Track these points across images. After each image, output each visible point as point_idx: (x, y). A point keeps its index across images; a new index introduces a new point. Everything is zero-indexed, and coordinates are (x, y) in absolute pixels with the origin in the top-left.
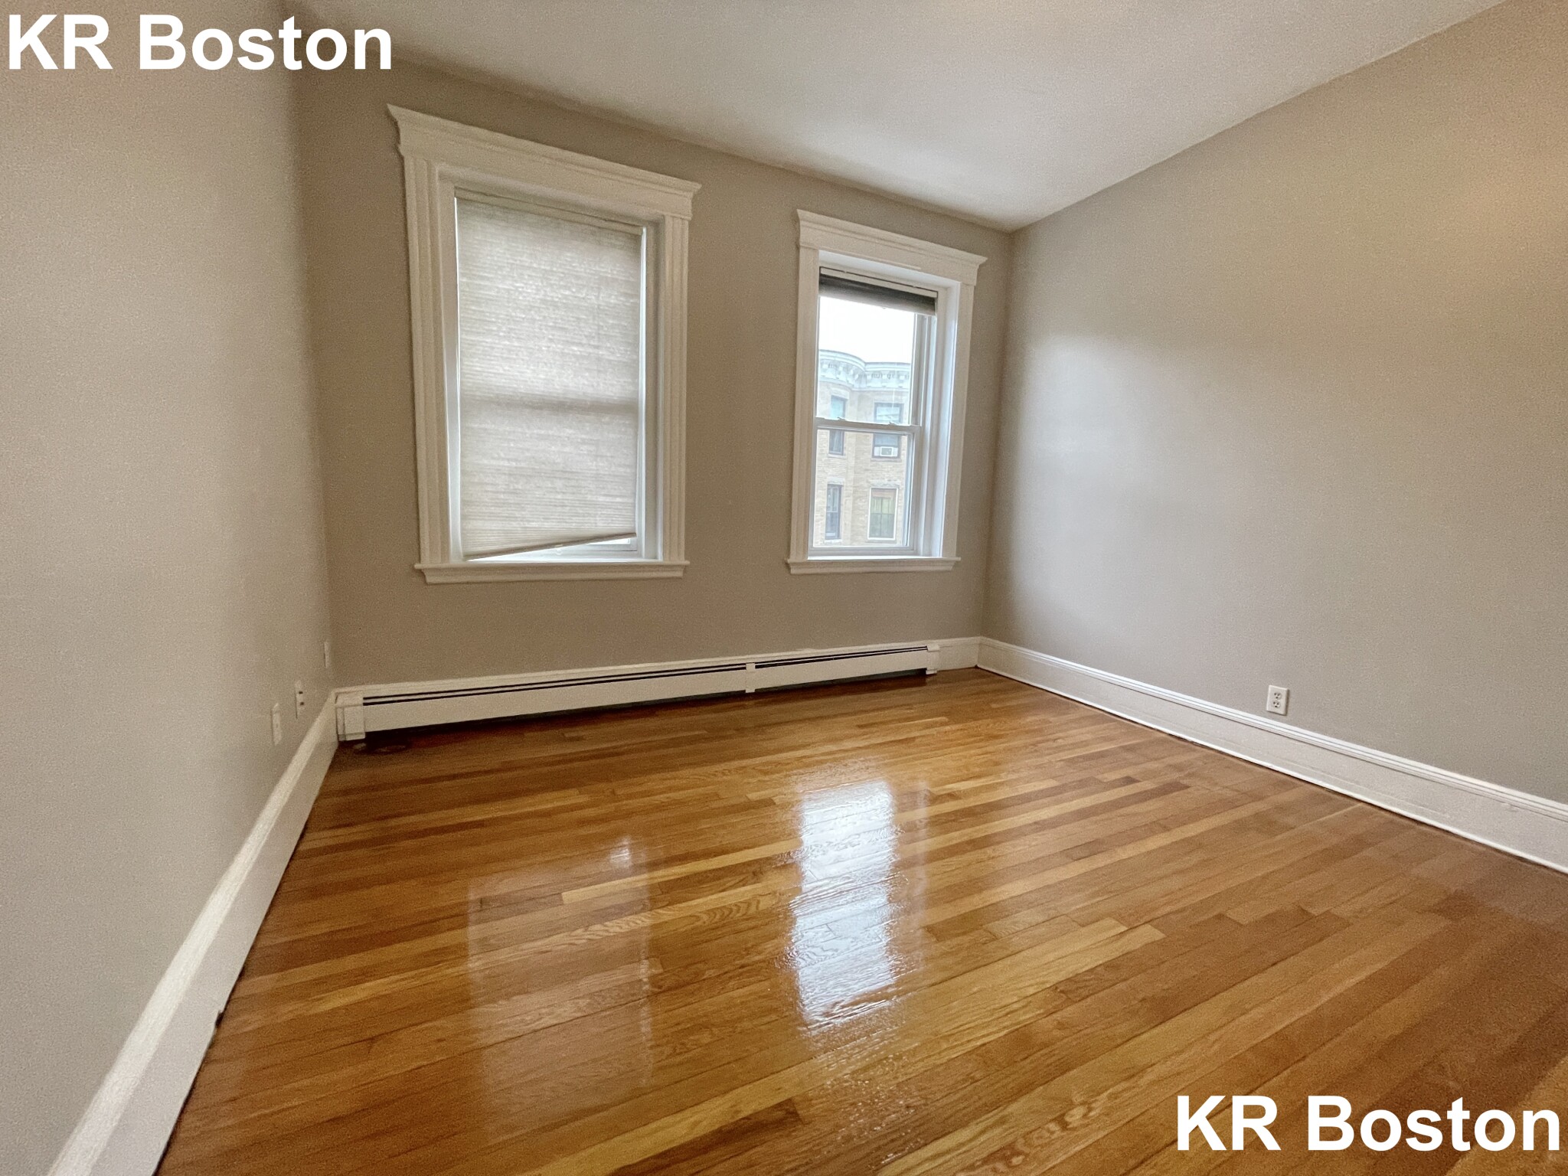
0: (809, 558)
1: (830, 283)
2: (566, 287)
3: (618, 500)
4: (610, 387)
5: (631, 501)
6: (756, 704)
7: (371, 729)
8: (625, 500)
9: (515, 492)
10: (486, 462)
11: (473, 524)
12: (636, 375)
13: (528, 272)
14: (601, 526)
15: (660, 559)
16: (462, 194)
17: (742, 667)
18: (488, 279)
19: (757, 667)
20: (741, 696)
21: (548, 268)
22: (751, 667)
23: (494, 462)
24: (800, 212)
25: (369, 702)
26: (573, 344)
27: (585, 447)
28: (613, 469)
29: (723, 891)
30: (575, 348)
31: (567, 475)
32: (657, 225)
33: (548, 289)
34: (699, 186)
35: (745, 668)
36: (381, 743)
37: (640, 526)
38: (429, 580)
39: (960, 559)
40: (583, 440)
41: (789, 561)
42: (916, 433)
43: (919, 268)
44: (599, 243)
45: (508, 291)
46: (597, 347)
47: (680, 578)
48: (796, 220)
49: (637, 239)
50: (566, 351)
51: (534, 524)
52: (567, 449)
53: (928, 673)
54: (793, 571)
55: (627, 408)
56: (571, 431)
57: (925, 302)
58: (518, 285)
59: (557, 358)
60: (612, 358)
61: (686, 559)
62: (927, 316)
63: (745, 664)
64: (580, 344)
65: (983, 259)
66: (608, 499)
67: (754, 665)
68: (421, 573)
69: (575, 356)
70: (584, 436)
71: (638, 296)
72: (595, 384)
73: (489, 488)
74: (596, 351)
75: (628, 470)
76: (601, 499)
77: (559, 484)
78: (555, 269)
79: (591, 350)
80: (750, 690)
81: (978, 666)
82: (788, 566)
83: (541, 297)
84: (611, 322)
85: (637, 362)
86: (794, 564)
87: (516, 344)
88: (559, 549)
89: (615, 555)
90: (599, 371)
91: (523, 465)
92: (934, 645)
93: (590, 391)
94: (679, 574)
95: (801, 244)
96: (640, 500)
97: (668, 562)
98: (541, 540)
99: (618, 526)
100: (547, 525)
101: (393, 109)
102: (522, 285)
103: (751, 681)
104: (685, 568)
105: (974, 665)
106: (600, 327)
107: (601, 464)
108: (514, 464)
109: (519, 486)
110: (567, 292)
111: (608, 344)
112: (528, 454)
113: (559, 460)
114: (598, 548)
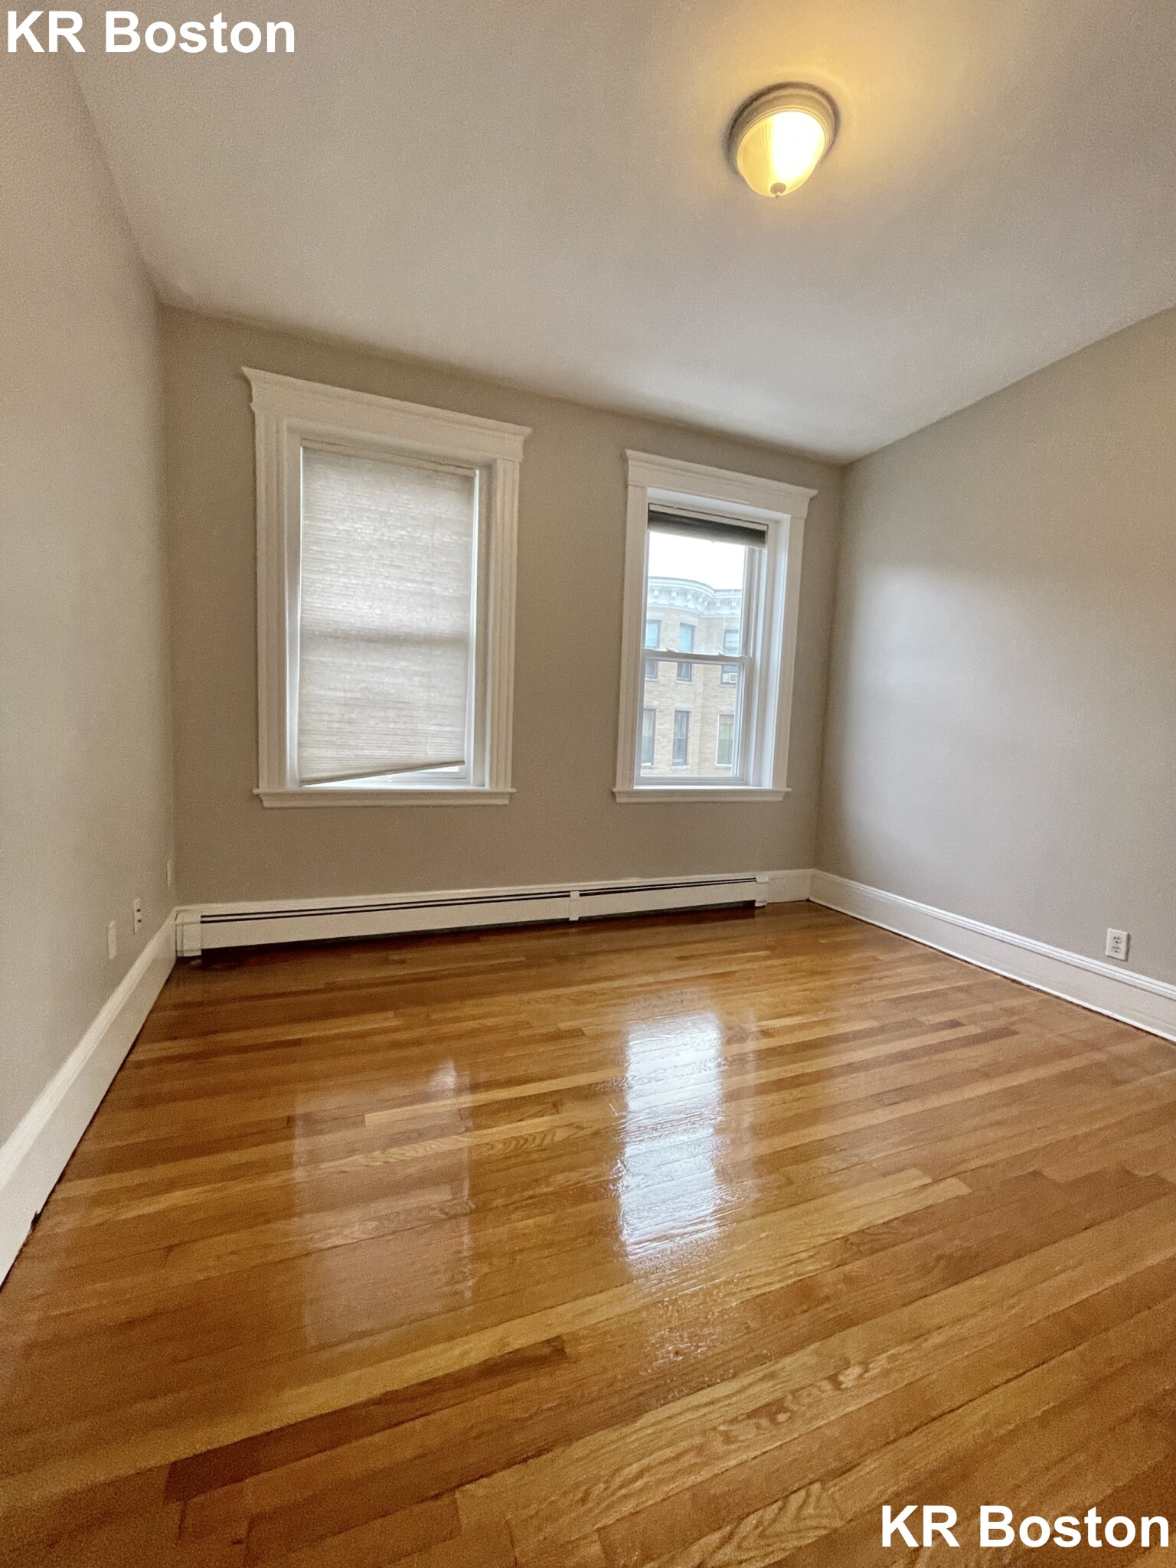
0: (636, 787)
1: (659, 519)
2: (401, 528)
3: (448, 729)
4: (441, 621)
5: (459, 730)
6: (579, 932)
7: (206, 947)
8: (455, 729)
9: (350, 722)
10: (322, 692)
11: (309, 752)
12: (467, 610)
13: (367, 514)
14: (431, 754)
15: (487, 787)
16: (308, 444)
17: (565, 895)
18: (330, 521)
19: (581, 895)
20: (564, 923)
21: (386, 510)
22: (575, 895)
23: (330, 693)
24: (629, 452)
25: (206, 920)
26: (408, 580)
27: (417, 679)
28: (444, 699)
29: (521, 1120)
30: (409, 585)
31: (399, 706)
32: (489, 468)
33: (385, 530)
34: (528, 430)
35: (569, 896)
36: (216, 960)
37: (469, 756)
38: (266, 804)
39: (789, 789)
40: (416, 672)
41: (615, 790)
42: (746, 664)
43: (748, 503)
44: (434, 485)
45: (348, 532)
46: (430, 583)
47: (506, 805)
48: (624, 460)
49: (470, 480)
50: (401, 588)
51: (367, 752)
52: (400, 681)
53: (757, 905)
54: (618, 800)
55: (457, 641)
56: (404, 664)
57: (754, 535)
58: (356, 526)
59: (393, 594)
60: (446, 594)
61: (512, 787)
62: (757, 549)
63: (568, 892)
64: (414, 581)
65: (814, 492)
66: (439, 728)
67: (579, 893)
68: (258, 798)
69: (409, 592)
70: (417, 668)
71: (471, 536)
72: (428, 619)
73: (325, 717)
74: (430, 587)
75: (459, 700)
76: (433, 728)
77: (392, 714)
78: (392, 511)
79: (423, 586)
80: (574, 918)
81: (810, 899)
82: (613, 794)
83: (376, 537)
84: (444, 559)
85: (468, 598)
86: (619, 792)
87: (354, 582)
88: (390, 777)
89: (446, 782)
90: (432, 606)
91: (358, 695)
92: (763, 877)
93: (423, 625)
94: (506, 801)
95: (630, 483)
96: (469, 729)
97: (495, 790)
98: (371, 767)
99: (447, 754)
100: (378, 753)
101: (246, 370)
102: (362, 526)
103: (574, 909)
104: (511, 795)
105: (805, 899)
106: (434, 564)
107: (432, 694)
108: (349, 695)
109: (353, 716)
110: (403, 532)
111: (441, 581)
112: (363, 685)
113: (392, 691)
114: (427, 776)
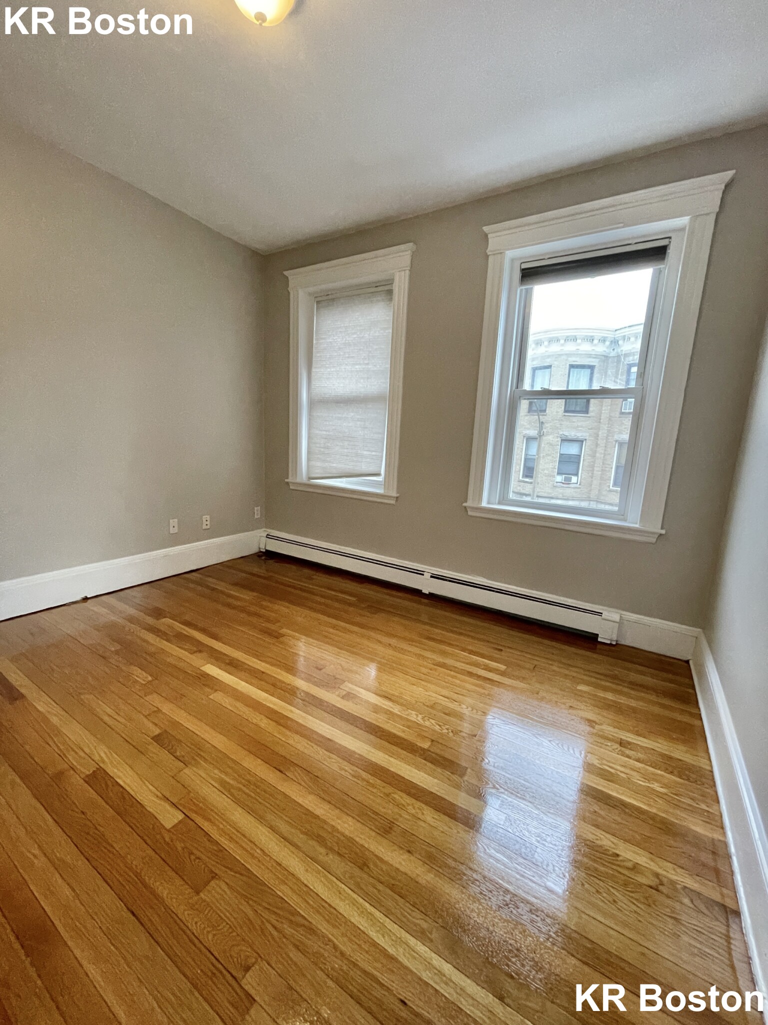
0: (482, 505)
1: (530, 274)
2: (355, 333)
3: (374, 453)
5: (380, 454)
6: (429, 603)
8: (378, 454)
9: (327, 448)
10: (317, 432)
11: (312, 463)
13: (340, 330)
14: (364, 468)
15: (383, 491)
16: (317, 299)
17: (420, 573)
18: (324, 339)
19: (431, 577)
22: (427, 576)
23: (320, 432)
24: (486, 229)
26: (357, 364)
27: (359, 423)
28: (372, 435)
30: (357, 367)
31: (350, 439)
33: (347, 337)
35: (423, 575)
36: (269, 556)
37: (382, 470)
38: (291, 488)
39: (665, 532)
41: (466, 505)
44: (372, 302)
45: (330, 342)
46: (368, 364)
47: (393, 505)
48: (484, 237)
50: (353, 369)
51: (334, 465)
52: (350, 425)
53: (599, 640)
54: (469, 512)
55: (381, 398)
56: (352, 414)
57: (658, 253)
58: (335, 338)
59: (349, 374)
60: (375, 369)
61: (397, 493)
62: (660, 267)
63: (423, 572)
64: (360, 364)
65: (730, 174)
66: (369, 453)
67: (430, 574)
68: (288, 483)
69: (357, 371)
70: (358, 417)
72: (366, 386)
73: (318, 445)
74: (367, 367)
75: (380, 436)
76: (365, 453)
77: (346, 443)
78: (350, 324)
79: (364, 366)
80: (425, 591)
81: (691, 662)
82: (464, 508)
83: (343, 342)
84: (375, 347)
86: (469, 507)
87: (332, 370)
88: (344, 480)
89: (369, 486)
90: (368, 378)
91: (331, 433)
92: (612, 615)
93: (363, 390)
94: (393, 502)
95: (489, 253)
97: (386, 494)
98: (336, 473)
99: (372, 469)
100: (340, 465)
101: (285, 272)
102: (337, 338)
104: (396, 498)
105: (686, 659)
106: (370, 352)
107: (366, 432)
108: (328, 433)
109: (329, 445)
110: (355, 336)
111: (373, 361)
112: (334, 428)
113: (346, 431)
114: (360, 480)
